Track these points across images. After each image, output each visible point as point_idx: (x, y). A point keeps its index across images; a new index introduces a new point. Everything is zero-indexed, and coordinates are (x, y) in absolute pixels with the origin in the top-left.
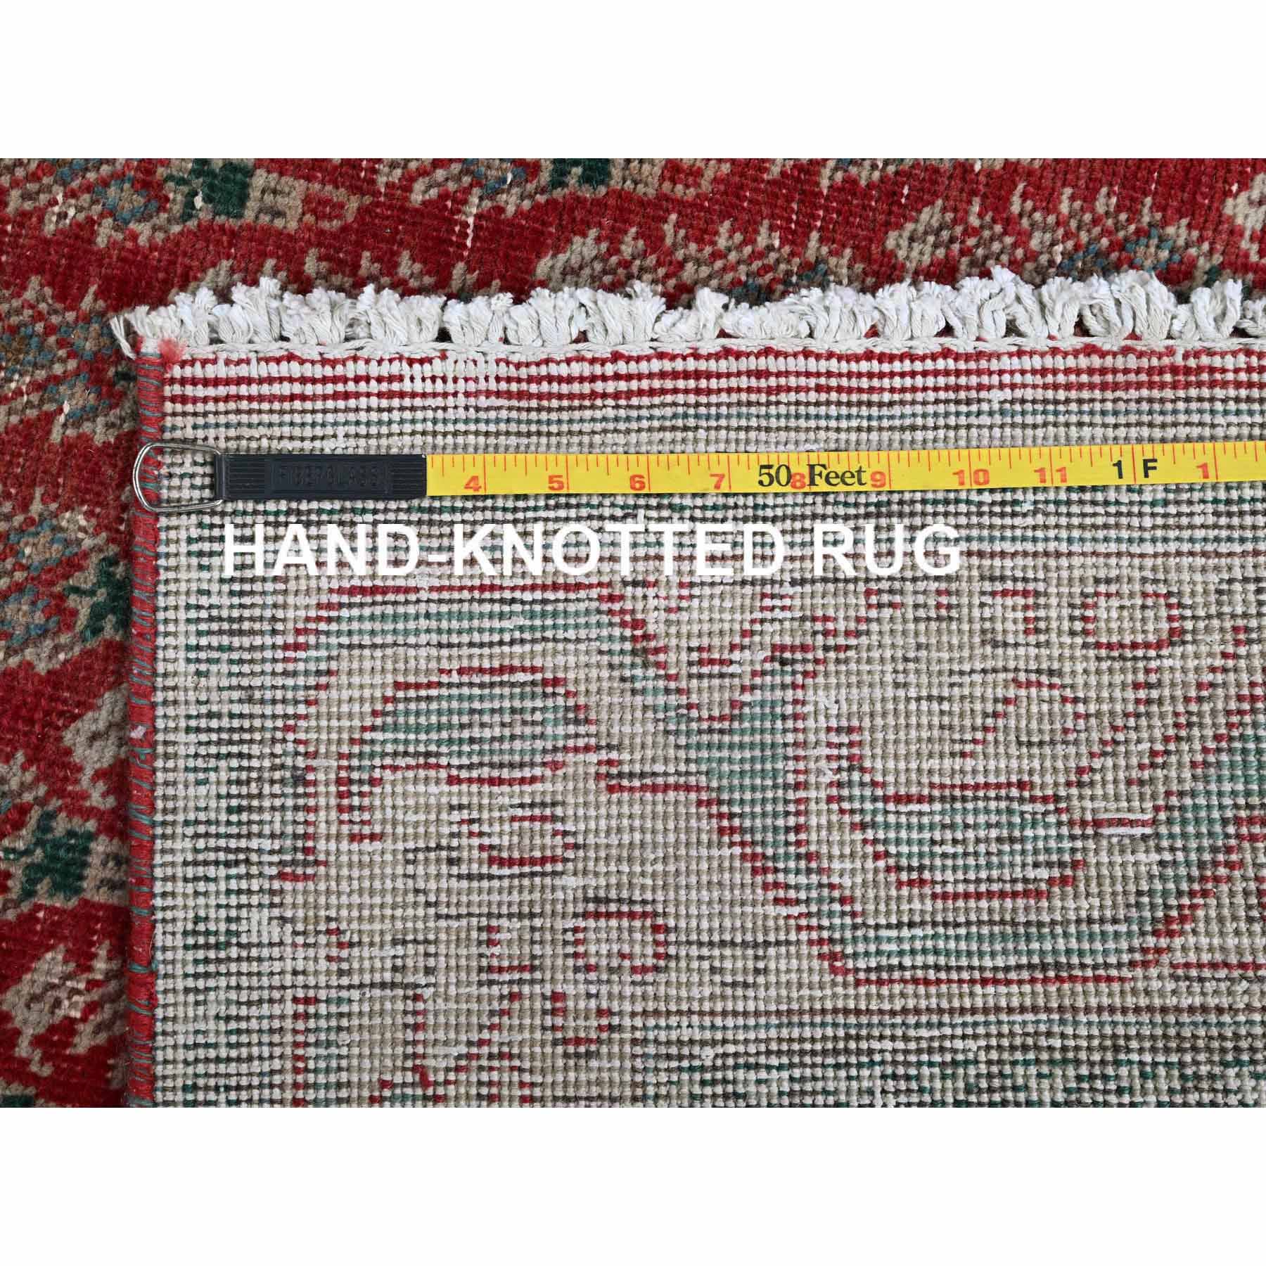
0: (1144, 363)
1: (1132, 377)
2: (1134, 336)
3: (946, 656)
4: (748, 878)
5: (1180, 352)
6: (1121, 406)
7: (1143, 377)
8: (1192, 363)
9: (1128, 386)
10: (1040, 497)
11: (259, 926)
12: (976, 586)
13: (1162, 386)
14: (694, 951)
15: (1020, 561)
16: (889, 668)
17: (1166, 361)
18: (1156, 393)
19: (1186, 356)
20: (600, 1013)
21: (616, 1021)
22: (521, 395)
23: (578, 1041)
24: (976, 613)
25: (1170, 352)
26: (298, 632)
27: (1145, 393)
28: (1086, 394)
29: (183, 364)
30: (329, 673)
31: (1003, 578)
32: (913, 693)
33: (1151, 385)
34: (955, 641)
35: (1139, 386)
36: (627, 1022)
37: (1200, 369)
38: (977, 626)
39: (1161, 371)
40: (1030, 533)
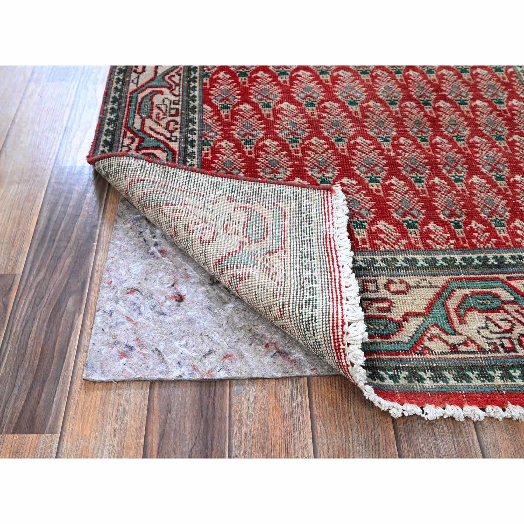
0: (340, 337)
1: (336, 334)
2: (348, 333)
3: (265, 297)
4: (217, 258)
5: (344, 347)
6: (328, 332)
7: (336, 337)
8: (341, 351)
9: (334, 333)
10: (303, 314)
11: (220, 192)
12: (281, 301)
13: (335, 343)
14: (204, 249)
15: (287, 311)
16: (262, 284)
17: (341, 343)
18: (332, 341)
19: (343, 349)
20: (193, 231)
21: (191, 234)
22: (326, 237)
23: (188, 226)
24: (274, 303)
25: (344, 345)
26: (277, 205)
27: (332, 338)
28: (331, 322)
29: (331, 194)
30: (268, 208)
31: (283, 308)
32: (256, 290)
33: (334, 339)
34: (268, 299)
35: (334, 336)
36: (191, 236)
37: (340, 353)
38: (272, 303)
39: (338, 342)
40: (294, 313)
